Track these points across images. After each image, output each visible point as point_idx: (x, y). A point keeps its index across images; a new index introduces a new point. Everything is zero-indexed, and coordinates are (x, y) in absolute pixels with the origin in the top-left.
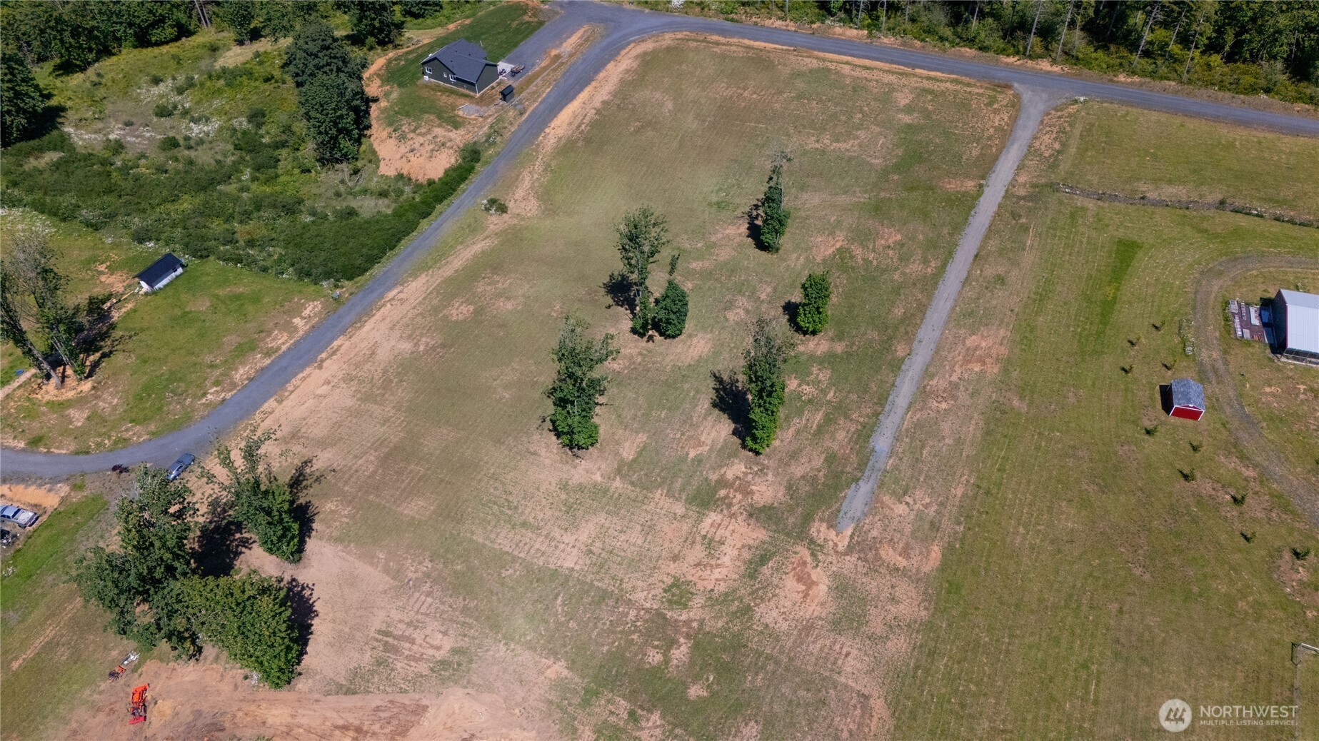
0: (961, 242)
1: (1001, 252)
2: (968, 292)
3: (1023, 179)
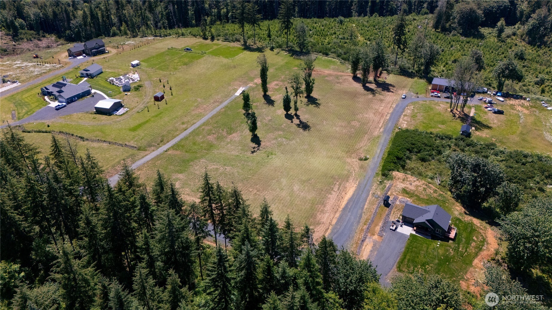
0: (188, 134)
1: (177, 130)
2: (195, 121)
3: (147, 152)
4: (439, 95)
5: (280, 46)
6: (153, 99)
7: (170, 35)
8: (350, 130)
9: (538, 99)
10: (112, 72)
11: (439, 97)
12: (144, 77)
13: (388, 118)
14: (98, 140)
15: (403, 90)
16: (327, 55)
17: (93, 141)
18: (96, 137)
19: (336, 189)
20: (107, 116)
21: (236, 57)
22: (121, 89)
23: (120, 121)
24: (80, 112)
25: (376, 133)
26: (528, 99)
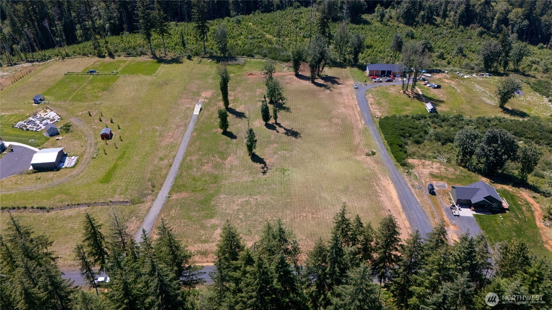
0: (178, 170)
1: (161, 169)
2: (174, 153)
3: (148, 204)
4: (381, 80)
5: (197, 54)
6: (100, 139)
7: (50, 58)
8: (336, 128)
9: (452, 70)
10: (13, 115)
11: (381, 82)
12: (64, 114)
13: (359, 109)
14: (68, 205)
15: (349, 81)
16: (252, 56)
17: (61, 208)
18: (62, 202)
19: (379, 191)
20: (55, 172)
21: (157, 72)
22: (45, 134)
23: (78, 175)
24: (10, 175)
25: (361, 126)
26: (446, 72)
